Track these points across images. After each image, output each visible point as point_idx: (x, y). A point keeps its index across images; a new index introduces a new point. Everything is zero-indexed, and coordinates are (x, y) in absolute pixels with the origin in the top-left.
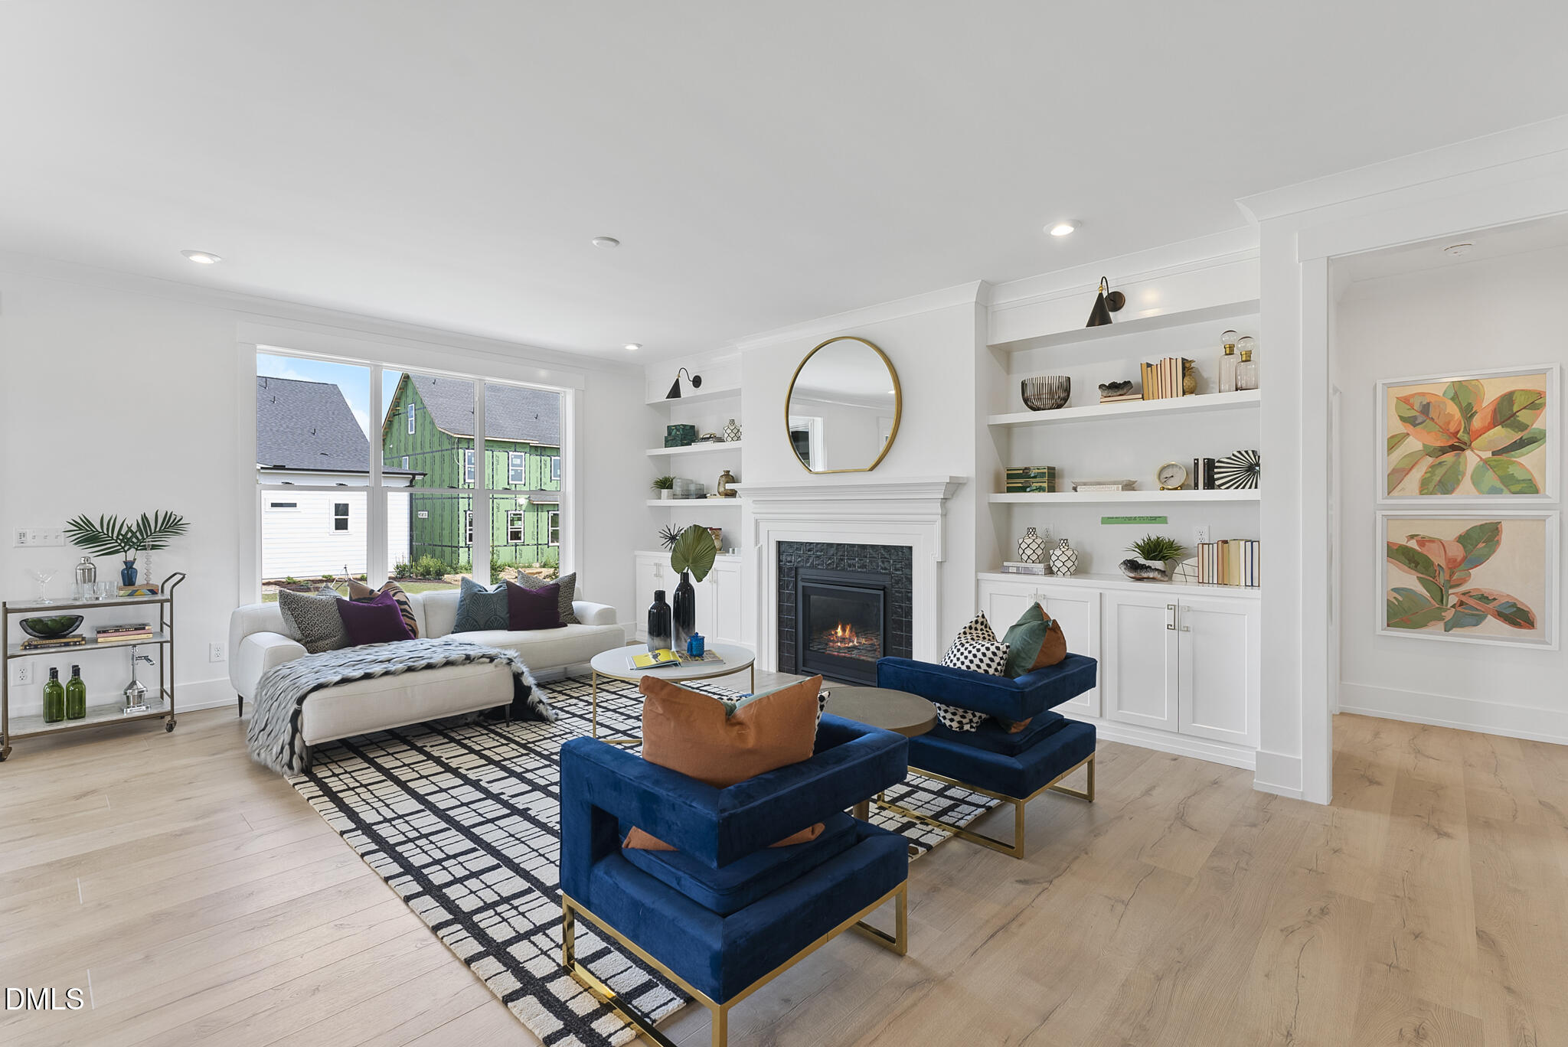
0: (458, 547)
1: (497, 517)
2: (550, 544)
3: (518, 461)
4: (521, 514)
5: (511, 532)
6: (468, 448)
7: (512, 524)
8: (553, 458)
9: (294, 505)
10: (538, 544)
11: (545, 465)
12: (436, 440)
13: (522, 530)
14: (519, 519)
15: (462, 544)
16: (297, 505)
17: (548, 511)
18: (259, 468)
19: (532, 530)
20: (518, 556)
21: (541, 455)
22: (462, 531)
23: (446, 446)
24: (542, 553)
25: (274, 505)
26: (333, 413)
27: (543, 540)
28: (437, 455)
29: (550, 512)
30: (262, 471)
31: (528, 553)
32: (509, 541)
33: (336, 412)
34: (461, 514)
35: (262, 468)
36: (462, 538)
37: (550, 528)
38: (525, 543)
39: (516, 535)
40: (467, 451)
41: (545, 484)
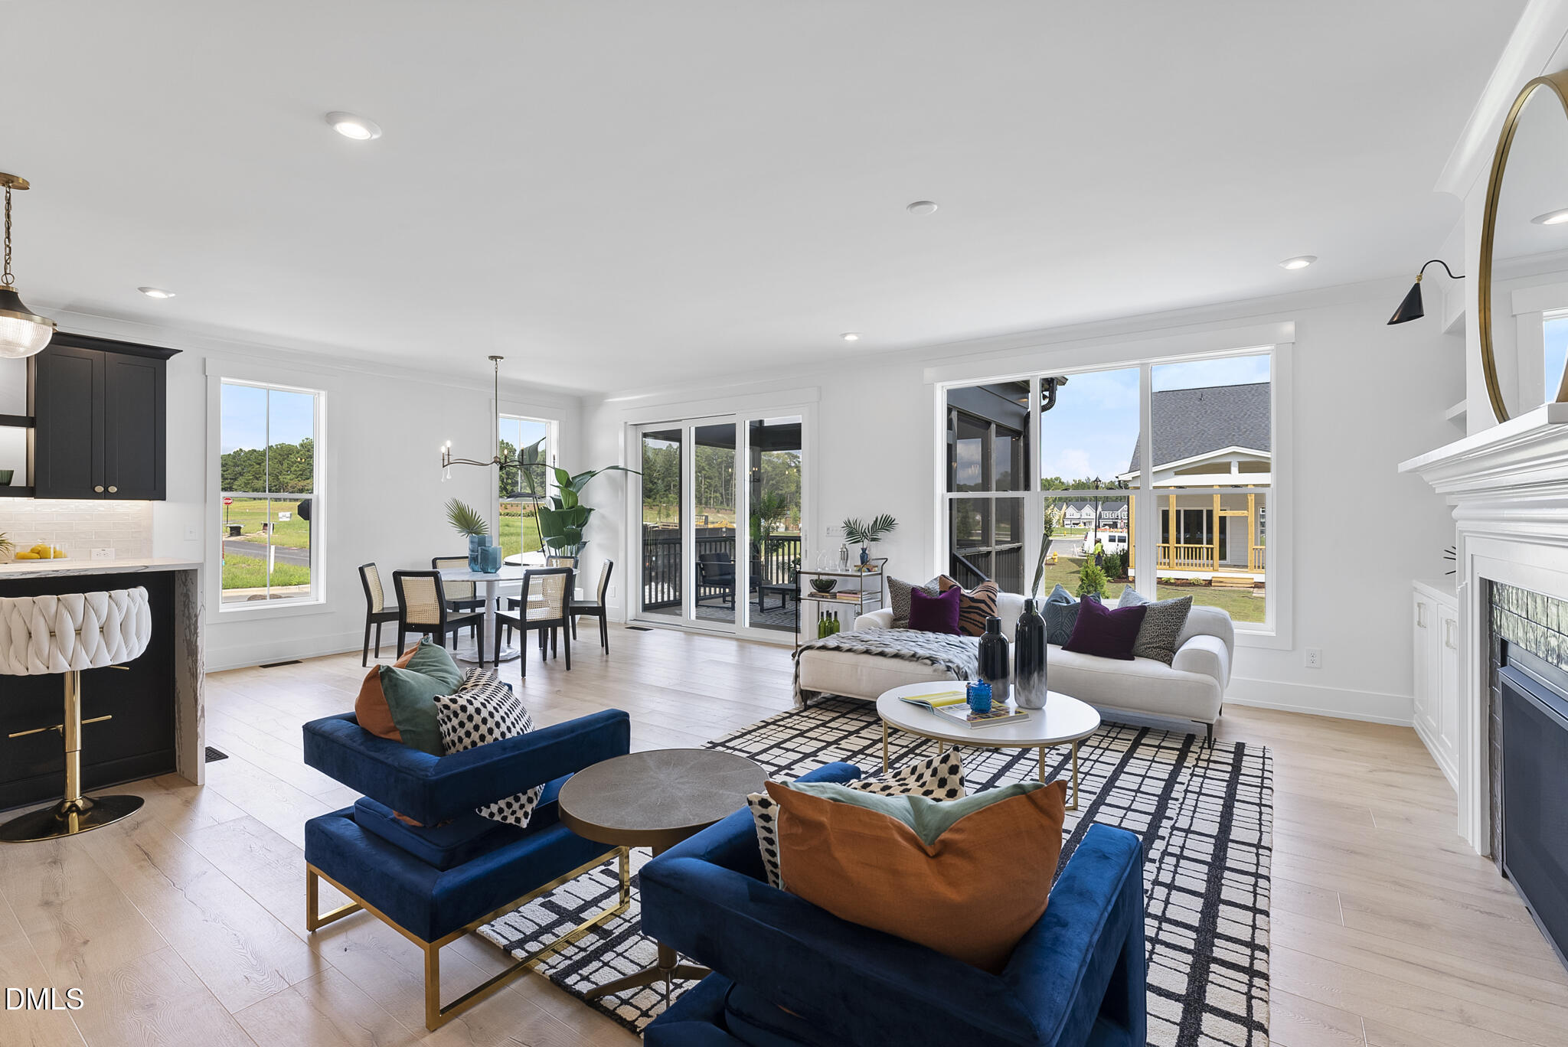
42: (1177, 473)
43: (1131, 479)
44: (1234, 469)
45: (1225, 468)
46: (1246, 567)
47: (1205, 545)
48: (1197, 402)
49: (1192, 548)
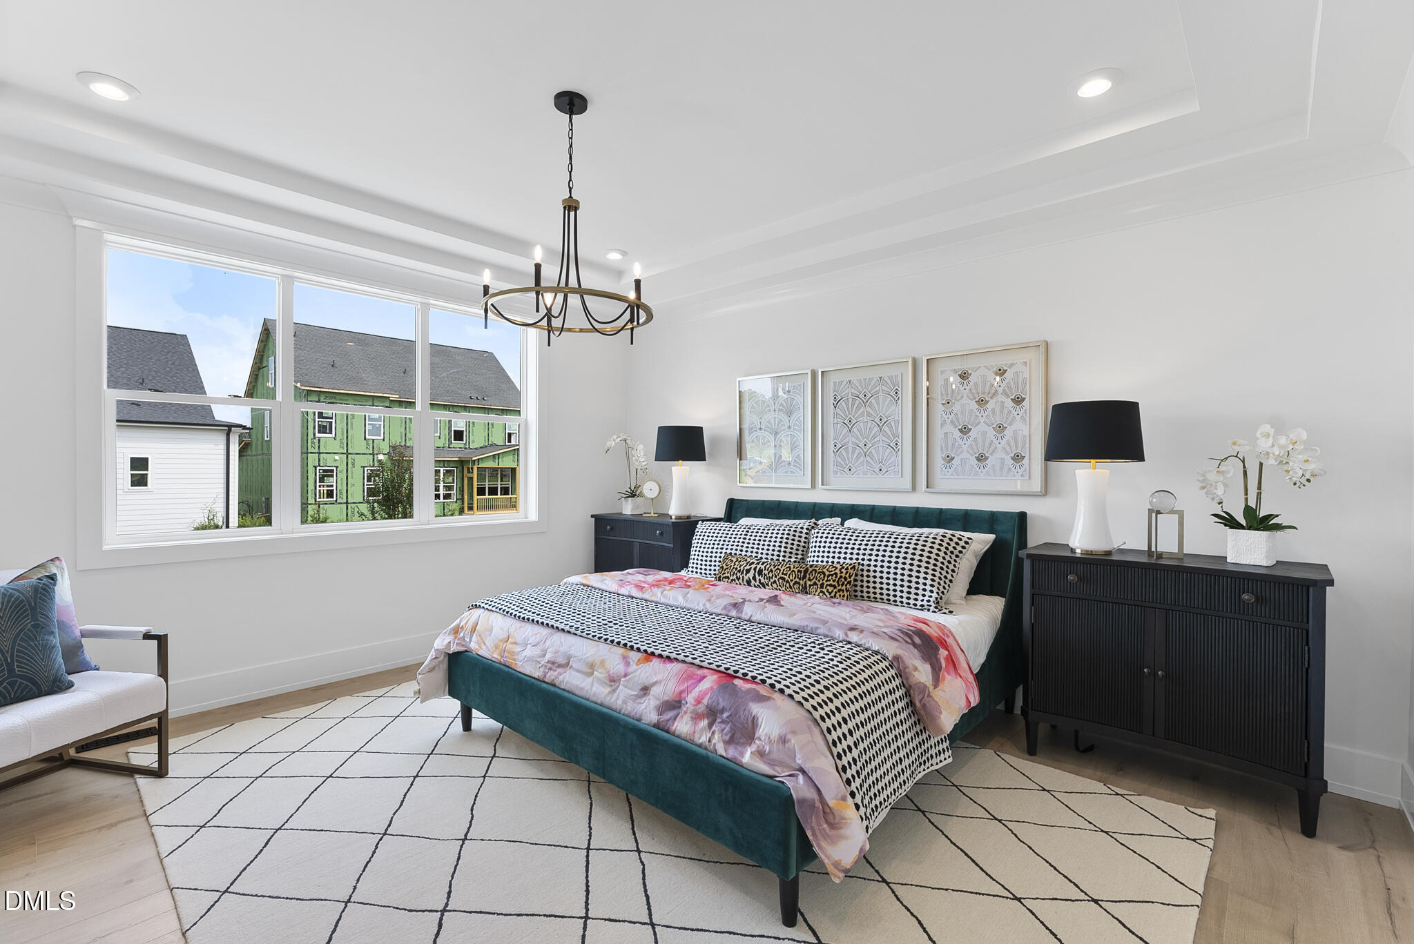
0: (307, 504)
1: (352, 473)
3: (376, 416)
4: (378, 470)
5: (369, 488)
7: (369, 480)
14: (377, 475)
15: (311, 501)
22: (311, 487)
34: (311, 469)
36: (310, 495)
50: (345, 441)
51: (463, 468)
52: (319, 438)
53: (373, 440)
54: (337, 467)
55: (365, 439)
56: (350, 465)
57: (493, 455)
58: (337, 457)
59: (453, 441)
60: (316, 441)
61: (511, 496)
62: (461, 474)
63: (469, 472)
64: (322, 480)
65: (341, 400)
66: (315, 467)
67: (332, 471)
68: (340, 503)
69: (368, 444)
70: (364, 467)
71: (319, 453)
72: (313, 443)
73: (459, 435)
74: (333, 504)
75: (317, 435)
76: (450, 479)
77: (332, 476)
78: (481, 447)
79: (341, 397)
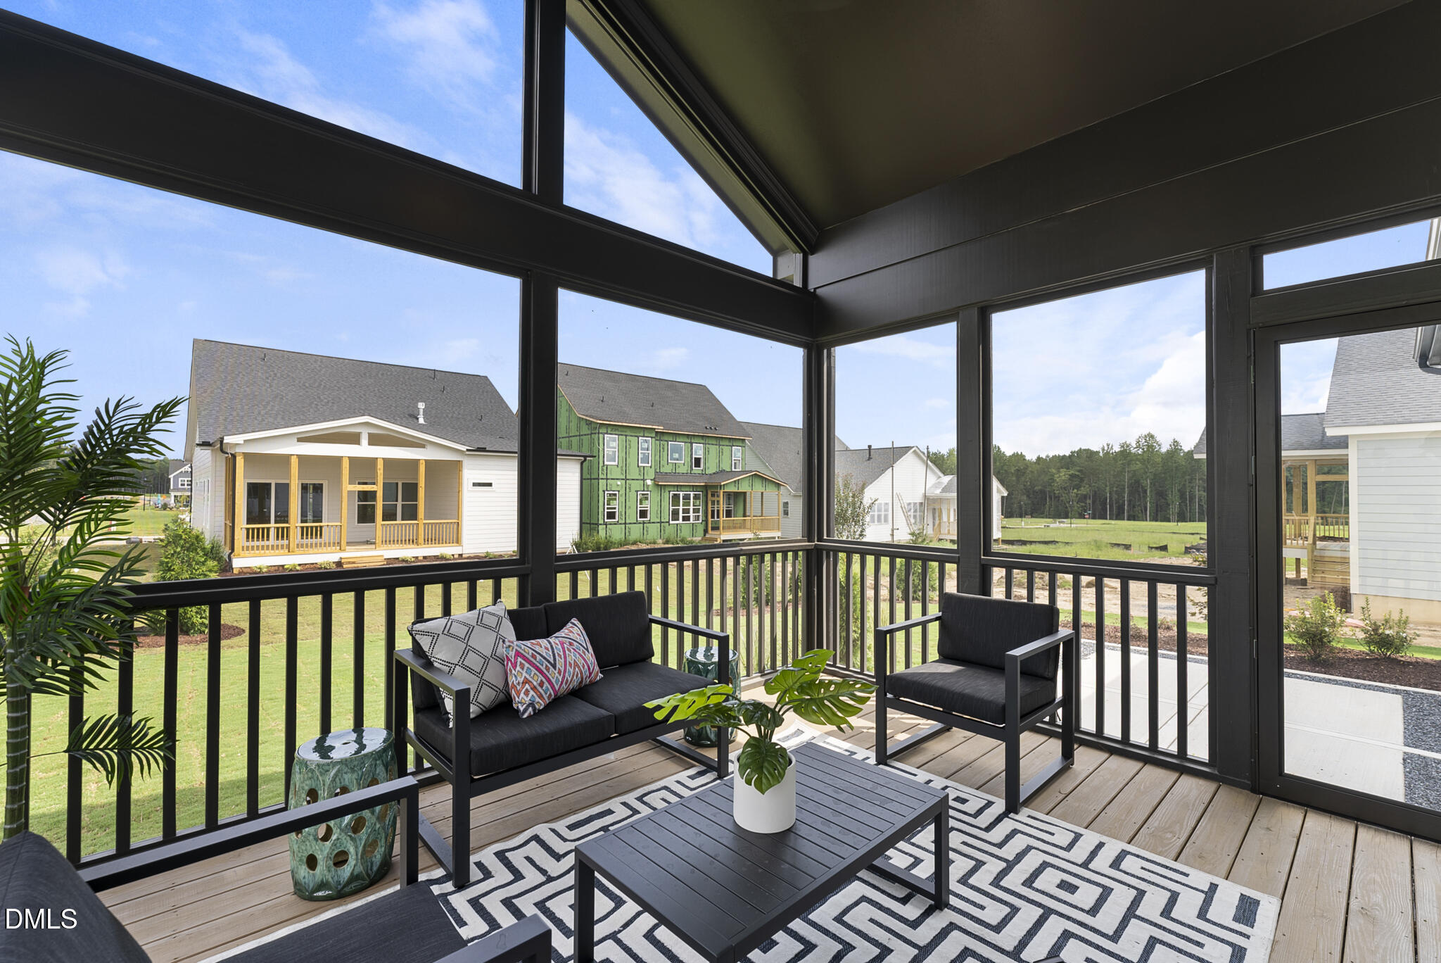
0: (598, 524)
1: (629, 497)
2: (671, 522)
3: (645, 445)
4: (648, 494)
5: (640, 510)
6: (607, 433)
7: (641, 503)
8: (670, 443)
9: (490, 485)
10: (661, 522)
11: (663, 449)
12: (573, 425)
13: (649, 508)
14: (647, 499)
15: (601, 521)
16: (493, 485)
17: (669, 492)
18: (465, 450)
19: (656, 509)
20: (645, 533)
21: (660, 440)
22: (601, 509)
23: (585, 430)
24: (664, 530)
25: (475, 484)
26: (491, 402)
27: (666, 516)
28: (575, 440)
29: (671, 493)
30: (467, 453)
31: (653, 531)
32: (639, 519)
33: (493, 401)
34: (601, 493)
35: (468, 450)
36: (601, 516)
37: (671, 508)
38: (652, 521)
39: (643, 514)
40: (606, 435)
41: (663, 466)
42: (300, 440)
43: (242, 442)
44: (365, 441)
45: (354, 439)
46: (374, 543)
47: (272, 525)
48: (259, 361)
49: (258, 529)
50: (624, 468)
51: (707, 493)
52: (607, 465)
53: (644, 467)
54: (619, 491)
55: (638, 466)
56: (628, 490)
57: (735, 481)
58: (619, 483)
59: (694, 468)
60: (605, 468)
61: (733, 518)
62: (705, 498)
63: (713, 495)
64: (609, 500)
65: (621, 431)
66: (604, 491)
67: (615, 495)
68: (621, 524)
69: (640, 471)
70: (637, 491)
71: (607, 479)
72: (603, 470)
73: (698, 462)
74: (615, 524)
75: (606, 463)
76: (698, 503)
77: (615, 499)
78: (714, 473)
79: (622, 429)
